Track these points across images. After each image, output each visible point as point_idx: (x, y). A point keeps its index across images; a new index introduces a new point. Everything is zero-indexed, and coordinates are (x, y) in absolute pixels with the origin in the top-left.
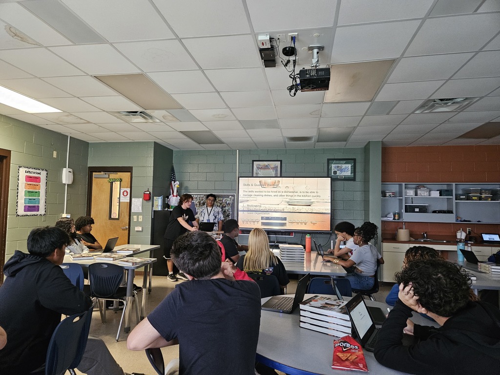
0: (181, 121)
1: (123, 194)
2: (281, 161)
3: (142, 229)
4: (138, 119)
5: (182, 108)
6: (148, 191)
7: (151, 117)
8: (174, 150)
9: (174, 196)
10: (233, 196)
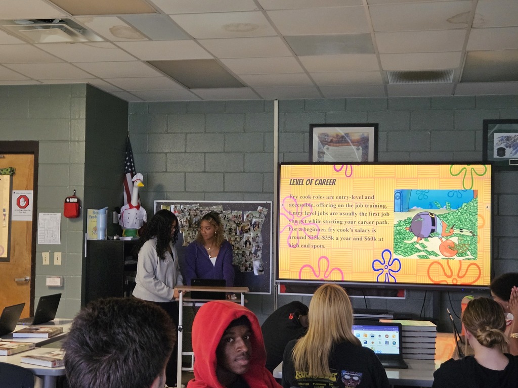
0: (150, 39)
1: (18, 204)
2: (376, 126)
3: (63, 282)
4: (56, 36)
5: (156, 11)
6: (74, 197)
7: (83, 31)
8: (130, 102)
9: (131, 207)
10: (267, 206)
